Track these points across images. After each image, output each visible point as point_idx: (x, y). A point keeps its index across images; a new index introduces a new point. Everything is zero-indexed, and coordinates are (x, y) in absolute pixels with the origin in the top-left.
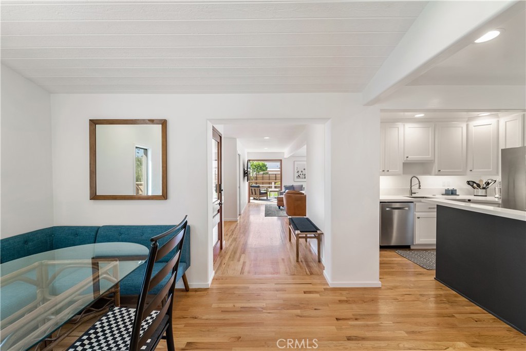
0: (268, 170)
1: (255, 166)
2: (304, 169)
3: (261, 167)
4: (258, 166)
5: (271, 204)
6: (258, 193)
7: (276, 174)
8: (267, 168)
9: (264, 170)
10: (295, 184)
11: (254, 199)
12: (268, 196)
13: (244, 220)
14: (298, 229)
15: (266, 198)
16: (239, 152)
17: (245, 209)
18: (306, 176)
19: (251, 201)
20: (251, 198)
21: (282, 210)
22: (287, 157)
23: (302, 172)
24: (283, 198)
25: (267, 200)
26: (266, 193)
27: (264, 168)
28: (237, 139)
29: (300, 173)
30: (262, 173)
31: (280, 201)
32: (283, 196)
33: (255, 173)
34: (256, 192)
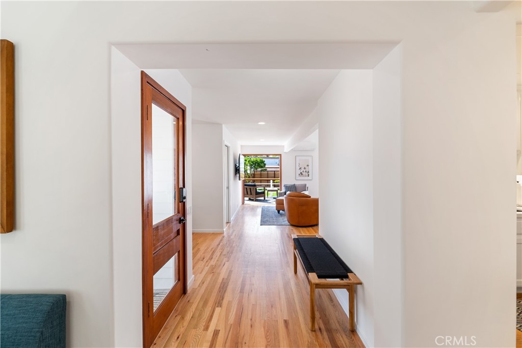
0: (266, 166)
1: (253, 162)
2: (308, 166)
3: (259, 164)
4: (256, 163)
5: (269, 207)
6: (254, 193)
7: (275, 171)
8: (265, 165)
9: (262, 167)
10: (297, 183)
11: (250, 199)
12: (266, 196)
13: (234, 231)
14: (313, 271)
15: (263, 198)
16: (226, 143)
17: (237, 214)
18: (310, 173)
19: (246, 202)
20: (246, 199)
21: (282, 215)
22: (287, 151)
23: (305, 168)
24: (283, 200)
25: (264, 201)
26: (264, 193)
27: (262, 165)
28: (223, 126)
29: (303, 169)
30: (259, 169)
31: (280, 204)
32: (283, 198)
33: (252, 170)
34: (252, 192)
